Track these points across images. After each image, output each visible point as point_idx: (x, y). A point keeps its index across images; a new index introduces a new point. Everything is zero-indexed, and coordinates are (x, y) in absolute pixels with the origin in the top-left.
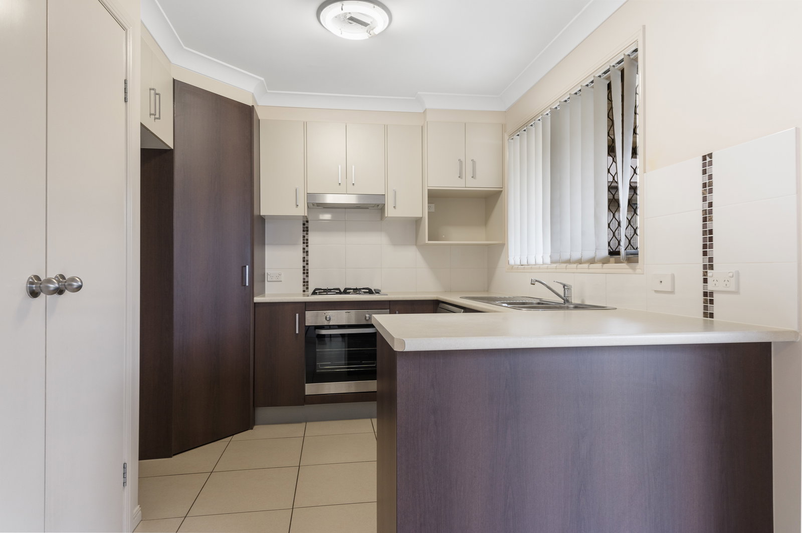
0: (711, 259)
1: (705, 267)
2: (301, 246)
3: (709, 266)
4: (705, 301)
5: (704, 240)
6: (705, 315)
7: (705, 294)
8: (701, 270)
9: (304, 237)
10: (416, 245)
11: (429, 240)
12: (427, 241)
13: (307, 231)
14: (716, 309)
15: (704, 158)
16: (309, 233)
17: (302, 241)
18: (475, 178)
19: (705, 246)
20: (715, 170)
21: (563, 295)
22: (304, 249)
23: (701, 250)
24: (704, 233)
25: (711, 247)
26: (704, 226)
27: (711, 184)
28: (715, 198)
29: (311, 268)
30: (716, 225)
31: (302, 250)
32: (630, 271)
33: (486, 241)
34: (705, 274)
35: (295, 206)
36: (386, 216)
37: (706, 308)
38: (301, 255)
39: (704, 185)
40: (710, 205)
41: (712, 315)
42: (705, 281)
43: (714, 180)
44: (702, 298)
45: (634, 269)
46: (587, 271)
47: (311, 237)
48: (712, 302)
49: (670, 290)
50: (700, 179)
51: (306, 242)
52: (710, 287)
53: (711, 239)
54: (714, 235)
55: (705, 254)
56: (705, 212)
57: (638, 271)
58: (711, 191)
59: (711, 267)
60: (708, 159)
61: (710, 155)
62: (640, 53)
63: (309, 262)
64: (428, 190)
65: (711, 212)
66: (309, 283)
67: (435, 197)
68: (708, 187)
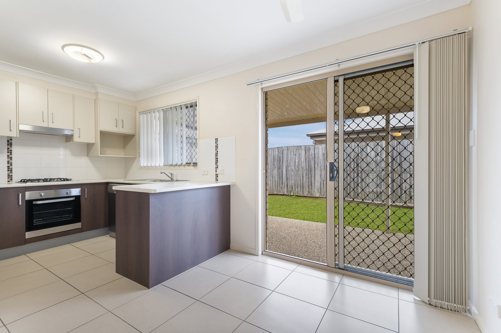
0: (217, 166)
1: (216, 168)
2: (6, 154)
3: (217, 168)
4: (216, 177)
5: (216, 160)
6: (216, 180)
7: (216, 175)
8: (215, 168)
9: (8, 148)
10: (88, 155)
11: (100, 154)
12: (99, 155)
13: (12, 145)
14: (219, 178)
15: (216, 139)
16: (13, 146)
17: (7, 151)
18: (123, 128)
19: (216, 162)
20: (218, 143)
21: (171, 177)
22: (8, 156)
23: (215, 163)
24: (216, 159)
25: (218, 162)
26: (216, 157)
27: (217, 146)
28: (219, 150)
29: (14, 167)
30: (219, 157)
31: (7, 157)
32: (194, 169)
33: (124, 156)
34: (216, 169)
35: (9, 131)
36: (74, 141)
37: (216, 178)
38: (6, 160)
39: (216, 146)
40: (217, 152)
41: (218, 180)
42: (216, 171)
43: (218, 145)
44: (215, 176)
45: (196, 168)
46: (178, 169)
47: (14, 149)
48: (218, 177)
49: (207, 174)
50: (215, 145)
51: (10, 152)
52: (217, 173)
53: (217, 160)
54: (218, 160)
55: (216, 164)
56: (216, 153)
57: (197, 169)
58: (217, 148)
59: (218, 168)
60: (217, 140)
61: (217, 139)
62: (197, 102)
63: (13, 164)
64: (100, 131)
65: (217, 153)
66: (13, 177)
67: (103, 134)
68: (217, 147)
